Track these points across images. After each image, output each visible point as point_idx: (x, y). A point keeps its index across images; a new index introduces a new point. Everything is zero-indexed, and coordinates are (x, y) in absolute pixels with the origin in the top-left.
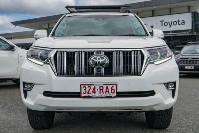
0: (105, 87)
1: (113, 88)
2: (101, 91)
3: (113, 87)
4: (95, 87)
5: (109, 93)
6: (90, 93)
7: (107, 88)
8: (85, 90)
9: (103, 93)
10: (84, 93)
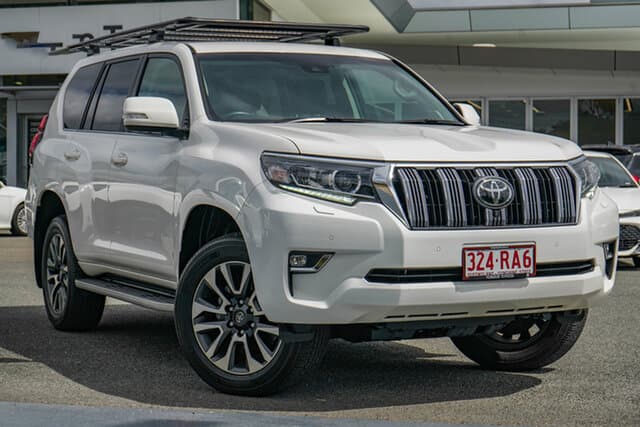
0: (511, 252)
1: (527, 255)
2: (504, 263)
3: (527, 252)
4: (491, 254)
5: (520, 267)
6: (483, 269)
7: (516, 255)
8: (473, 261)
9: (508, 267)
10: (470, 269)
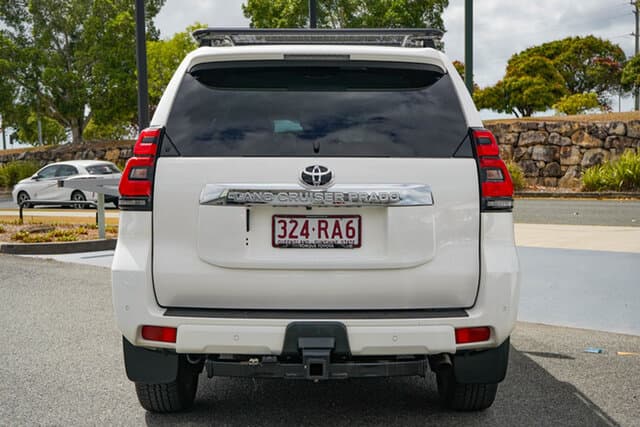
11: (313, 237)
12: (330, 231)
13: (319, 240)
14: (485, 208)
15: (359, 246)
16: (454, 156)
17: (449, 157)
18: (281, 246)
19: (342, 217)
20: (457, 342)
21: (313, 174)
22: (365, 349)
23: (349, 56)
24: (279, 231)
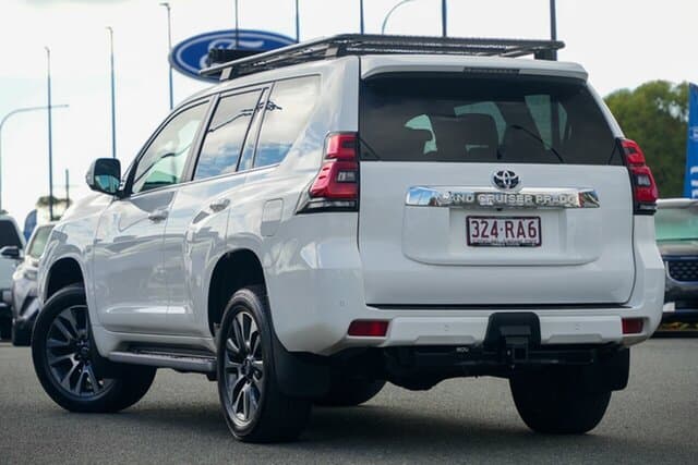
11: (502, 238)
12: (515, 231)
13: (506, 240)
14: (637, 211)
15: (539, 245)
16: (609, 164)
17: (605, 164)
18: (476, 245)
19: (524, 218)
20: (624, 333)
21: (503, 178)
22: (553, 337)
23: (518, 70)
24: (473, 231)
